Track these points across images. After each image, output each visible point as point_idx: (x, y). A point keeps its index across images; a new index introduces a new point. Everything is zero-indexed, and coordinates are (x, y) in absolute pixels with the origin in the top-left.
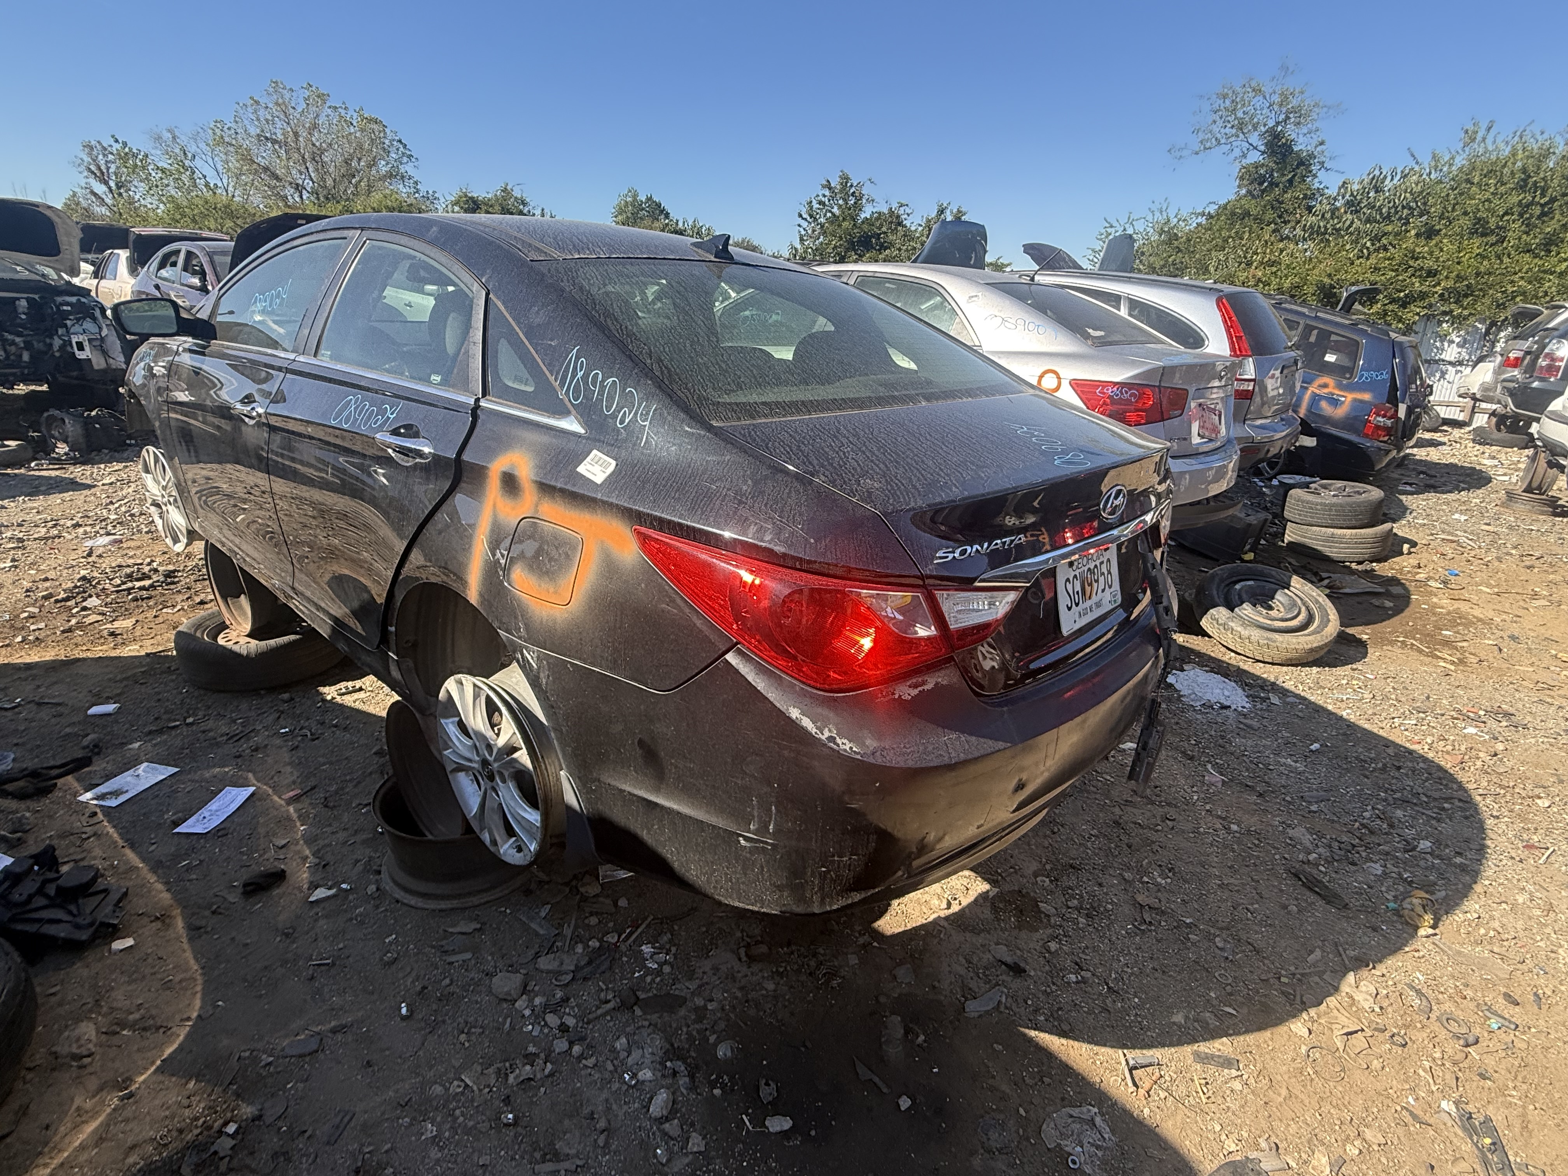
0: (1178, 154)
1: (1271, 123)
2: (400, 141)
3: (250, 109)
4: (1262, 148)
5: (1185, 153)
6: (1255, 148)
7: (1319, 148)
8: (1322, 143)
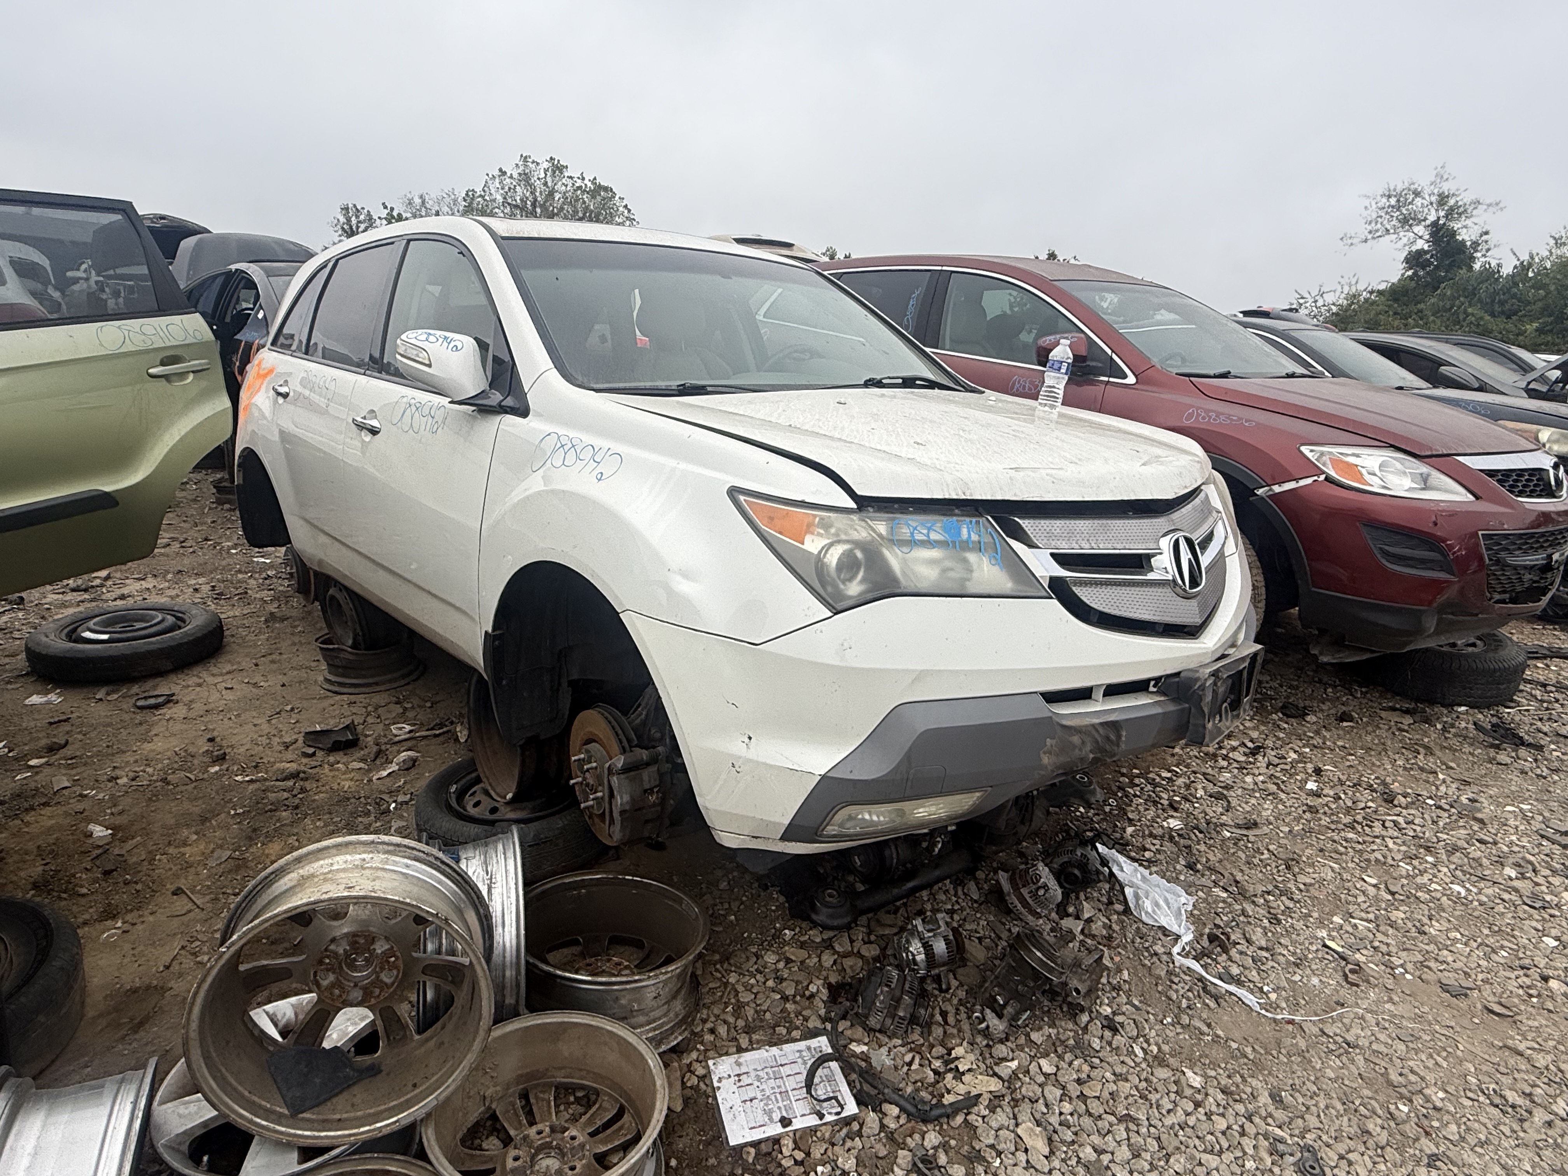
0: (1349, 241)
1: (1432, 218)
2: (626, 206)
3: (497, 180)
4: (1427, 237)
5: (1355, 241)
6: (1421, 237)
7: (1485, 238)
8: (1487, 233)
